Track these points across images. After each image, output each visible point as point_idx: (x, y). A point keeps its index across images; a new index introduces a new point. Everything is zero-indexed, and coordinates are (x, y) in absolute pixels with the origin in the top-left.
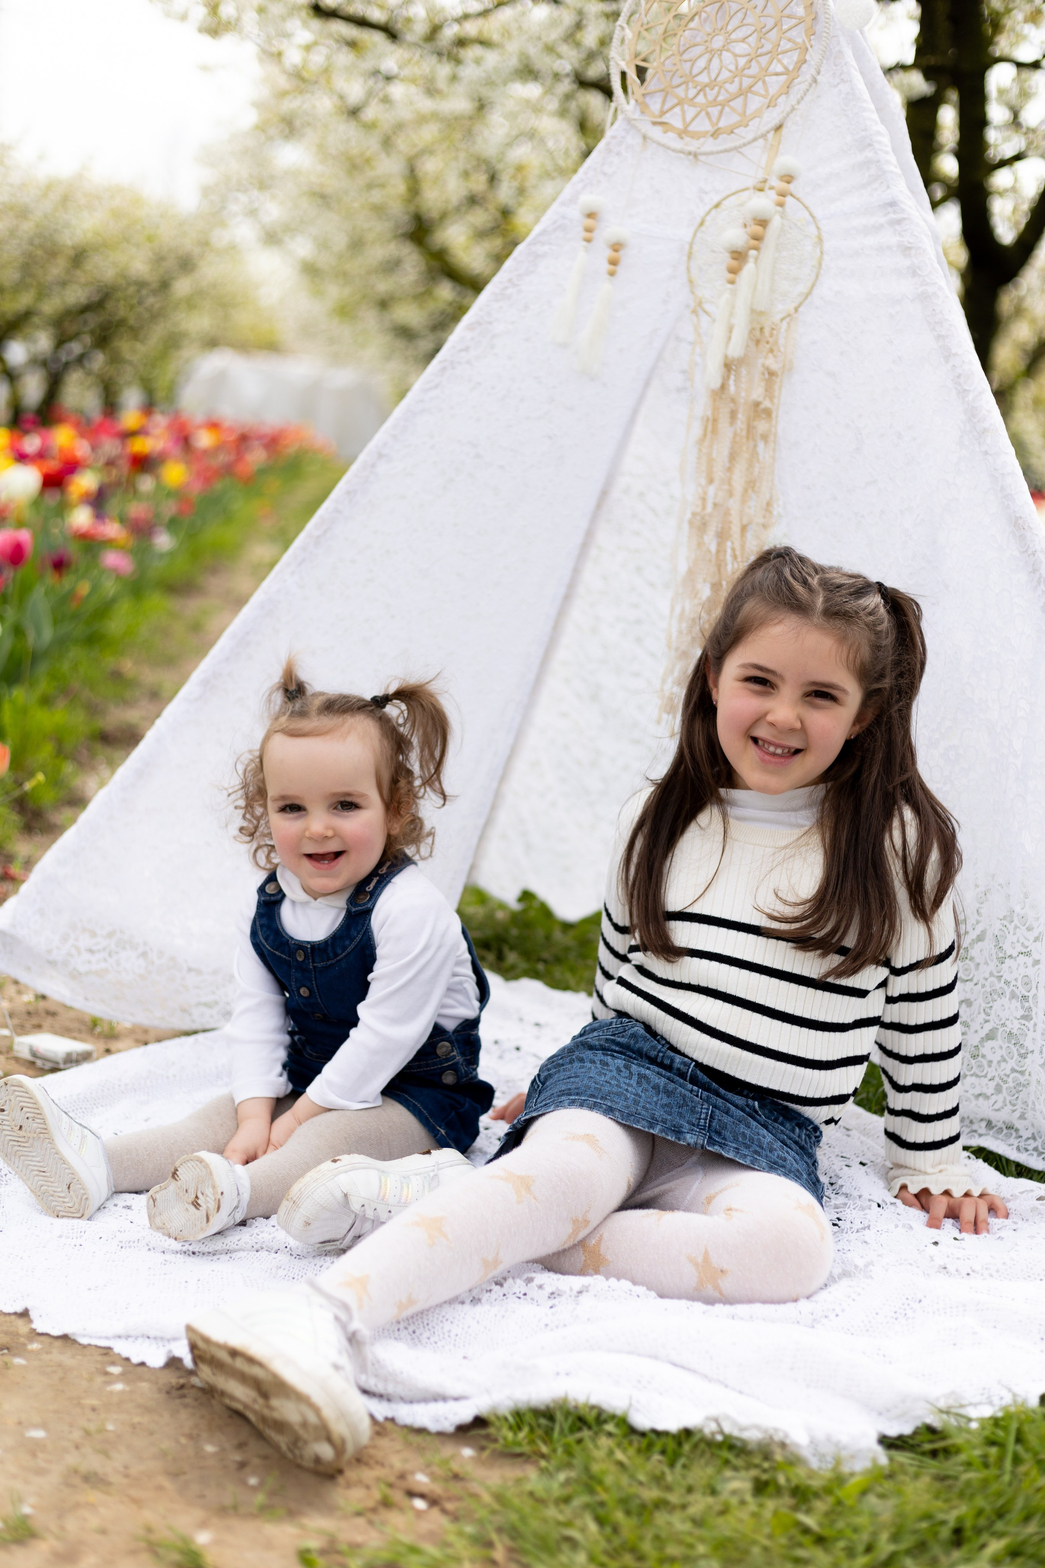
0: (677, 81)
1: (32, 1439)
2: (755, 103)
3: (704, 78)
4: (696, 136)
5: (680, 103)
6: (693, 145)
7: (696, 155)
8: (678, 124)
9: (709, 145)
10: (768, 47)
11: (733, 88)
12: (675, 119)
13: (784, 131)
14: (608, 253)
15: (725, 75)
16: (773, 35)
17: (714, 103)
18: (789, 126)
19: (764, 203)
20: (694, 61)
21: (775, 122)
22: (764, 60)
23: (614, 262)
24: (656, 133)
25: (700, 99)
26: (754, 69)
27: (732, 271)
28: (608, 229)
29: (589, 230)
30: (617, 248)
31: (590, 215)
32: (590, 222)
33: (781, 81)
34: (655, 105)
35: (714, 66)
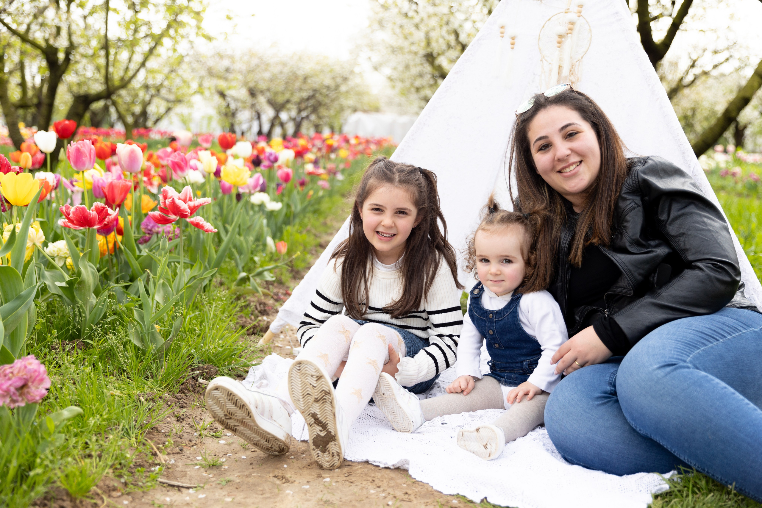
1: (304, 488)
7: (541, 1)
14: (510, 41)
19: (573, 16)
23: (513, 44)
27: (559, 43)
28: (509, 32)
29: (502, 33)
30: (513, 38)
31: (502, 27)
32: (502, 30)
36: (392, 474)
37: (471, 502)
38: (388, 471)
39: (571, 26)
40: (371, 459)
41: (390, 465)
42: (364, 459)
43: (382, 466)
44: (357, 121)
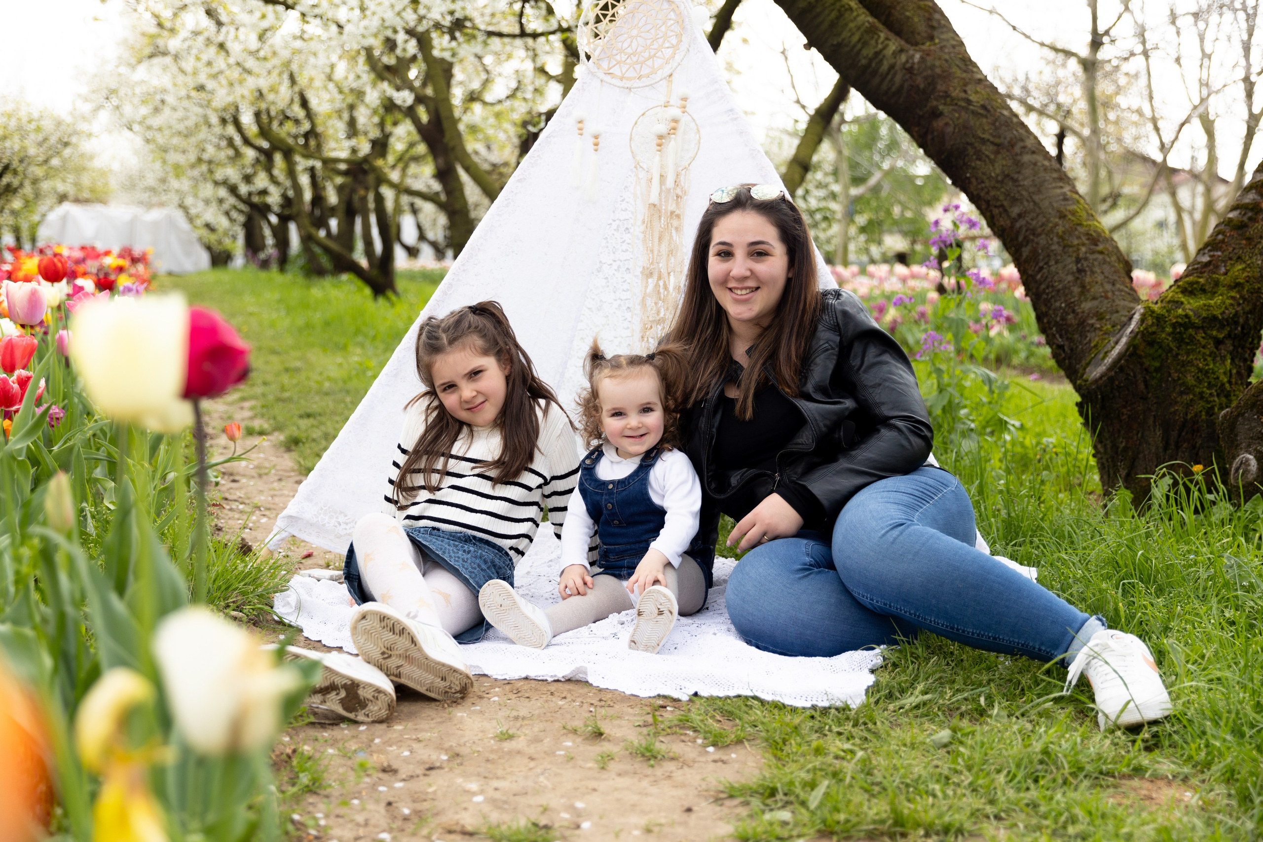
0: (615, 52)
2: (658, 62)
3: (629, 51)
4: (629, 79)
5: (618, 63)
6: (628, 84)
7: (630, 89)
8: (619, 74)
9: (637, 83)
10: (661, 34)
11: (646, 55)
12: (616, 71)
13: (673, 77)
14: (593, 140)
15: (640, 49)
16: (663, 28)
17: (637, 62)
18: (675, 75)
19: (675, 112)
20: (623, 42)
21: (669, 73)
22: (661, 41)
23: (596, 144)
24: (607, 78)
25: (628, 61)
26: (656, 46)
27: (659, 145)
28: (591, 128)
29: (580, 129)
30: (596, 137)
31: (580, 122)
32: (580, 125)
33: (670, 51)
34: (605, 65)
35: (634, 45)
36: (568, 686)
38: (560, 684)
39: (673, 124)
40: (532, 675)
41: (560, 676)
42: (524, 676)
43: (550, 679)
44: (64, 219)
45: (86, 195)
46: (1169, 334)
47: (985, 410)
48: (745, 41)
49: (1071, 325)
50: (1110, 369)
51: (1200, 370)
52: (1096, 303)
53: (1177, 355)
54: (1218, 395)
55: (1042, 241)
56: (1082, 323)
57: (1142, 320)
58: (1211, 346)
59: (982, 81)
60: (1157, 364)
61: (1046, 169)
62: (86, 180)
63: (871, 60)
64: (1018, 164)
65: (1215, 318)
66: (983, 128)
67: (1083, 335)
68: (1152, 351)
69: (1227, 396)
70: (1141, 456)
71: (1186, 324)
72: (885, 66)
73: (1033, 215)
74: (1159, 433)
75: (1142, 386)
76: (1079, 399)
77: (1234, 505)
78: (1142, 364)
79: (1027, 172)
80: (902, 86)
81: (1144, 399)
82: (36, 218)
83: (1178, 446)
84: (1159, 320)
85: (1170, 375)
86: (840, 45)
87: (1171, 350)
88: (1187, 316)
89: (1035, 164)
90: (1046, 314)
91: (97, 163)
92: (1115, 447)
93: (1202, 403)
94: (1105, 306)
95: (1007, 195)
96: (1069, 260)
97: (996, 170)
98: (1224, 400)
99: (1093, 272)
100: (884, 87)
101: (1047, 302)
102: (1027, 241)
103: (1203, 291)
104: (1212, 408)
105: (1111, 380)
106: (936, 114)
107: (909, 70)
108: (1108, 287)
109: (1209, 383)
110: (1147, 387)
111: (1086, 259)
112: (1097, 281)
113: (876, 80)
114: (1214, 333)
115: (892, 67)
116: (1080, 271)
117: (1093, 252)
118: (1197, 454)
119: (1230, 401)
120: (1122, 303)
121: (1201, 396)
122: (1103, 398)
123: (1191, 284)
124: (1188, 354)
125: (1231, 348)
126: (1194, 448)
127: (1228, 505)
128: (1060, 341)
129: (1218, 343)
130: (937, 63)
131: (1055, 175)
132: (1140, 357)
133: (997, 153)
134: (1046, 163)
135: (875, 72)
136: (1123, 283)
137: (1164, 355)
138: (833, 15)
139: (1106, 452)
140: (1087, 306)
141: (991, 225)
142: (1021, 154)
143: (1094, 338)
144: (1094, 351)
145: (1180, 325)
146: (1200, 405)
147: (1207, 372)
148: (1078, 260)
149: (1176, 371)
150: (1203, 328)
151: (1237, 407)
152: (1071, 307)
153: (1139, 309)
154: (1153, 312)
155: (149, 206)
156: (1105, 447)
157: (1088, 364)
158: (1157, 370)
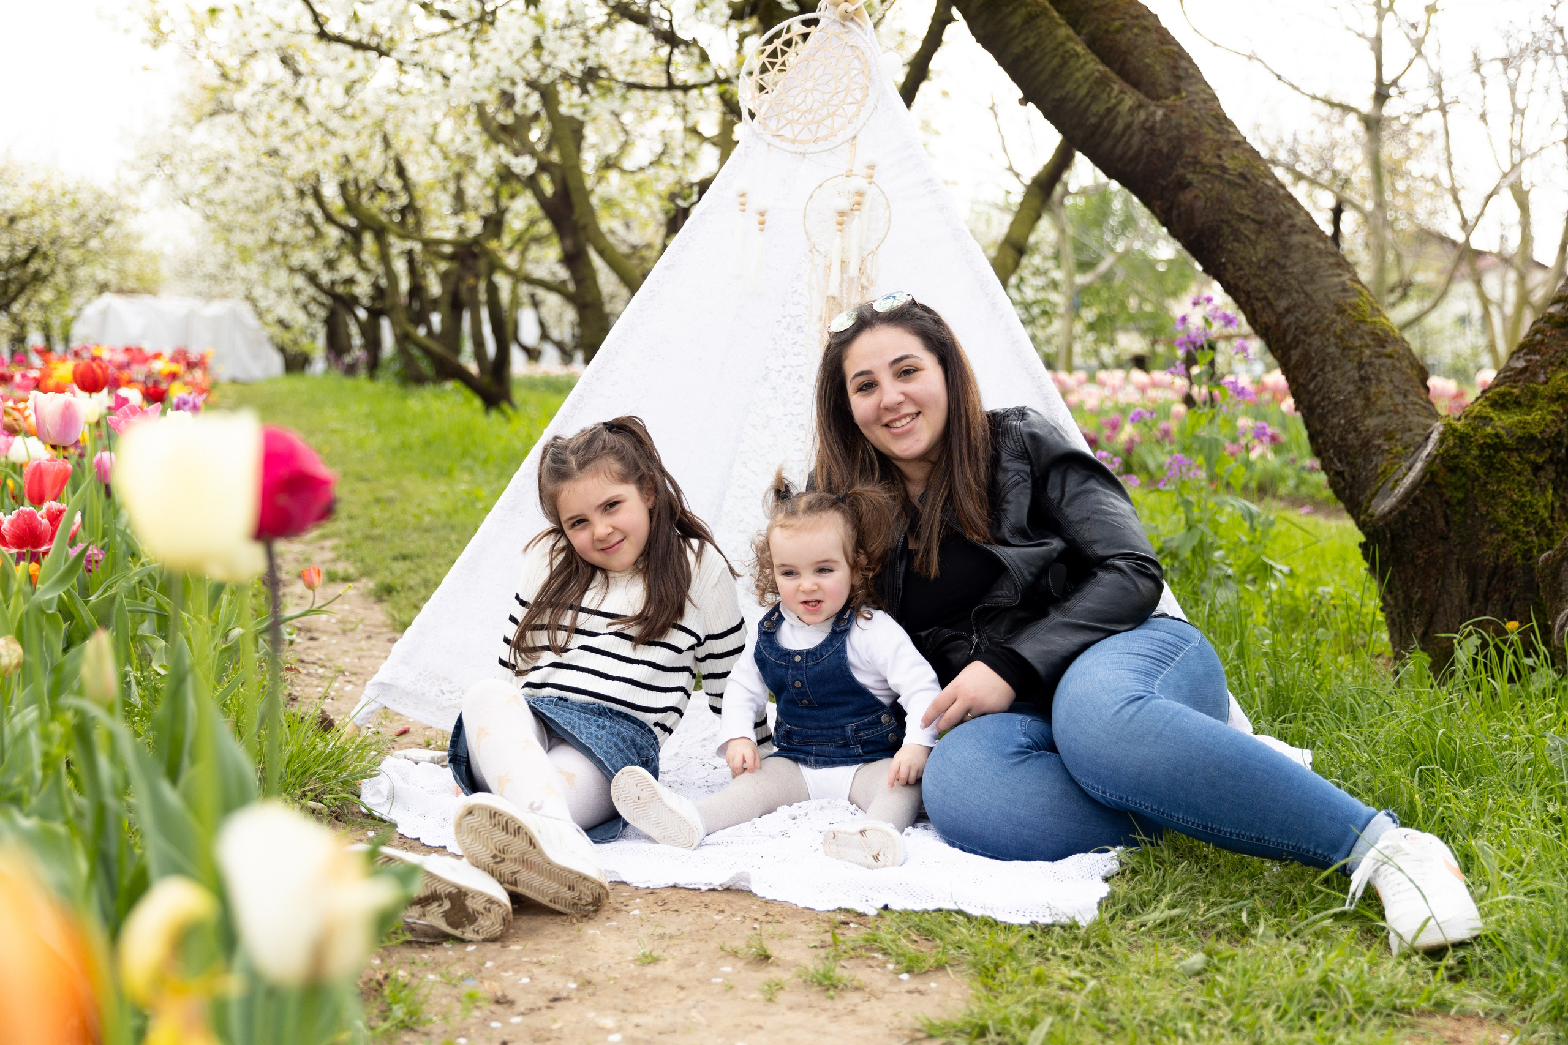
0: (785, 109)
2: (839, 122)
3: (803, 107)
4: (802, 142)
5: (790, 122)
6: (801, 148)
7: (804, 154)
8: (790, 136)
9: (812, 148)
10: (842, 87)
11: (824, 112)
12: (787, 132)
13: (857, 140)
14: (758, 218)
15: (817, 105)
16: (845, 80)
17: (812, 122)
18: (859, 137)
19: (860, 183)
20: (795, 97)
21: (852, 135)
22: (842, 95)
23: (762, 223)
24: (776, 142)
25: (802, 120)
26: (836, 102)
27: (840, 224)
28: (756, 203)
29: (743, 204)
30: (762, 214)
31: (742, 195)
32: (742, 199)
33: (854, 108)
34: (773, 124)
35: (809, 100)
36: (726, 897)
37: (864, 915)
38: (716, 894)
40: (682, 882)
41: (716, 884)
42: (671, 883)
43: (704, 888)
44: (105, 313)
45: (131, 284)
46: (1475, 458)
47: (1244, 553)
48: (945, 94)
49: (1352, 446)
50: (1403, 500)
51: (1515, 503)
52: (1382, 419)
53: (1486, 483)
54: (1537, 534)
55: (1316, 341)
56: (1366, 444)
57: (1442, 441)
58: (1528, 473)
59: (1241, 144)
60: (1460, 495)
61: (1320, 253)
62: (131, 266)
63: (1102, 119)
64: (1286, 247)
65: (1532, 438)
66: (1242, 202)
67: (1367, 459)
68: (1454, 479)
69: (1549, 535)
70: (1441, 609)
71: (1496, 445)
72: (1120, 125)
73: (1304, 309)
74: (1463, 581)
75: (1441, 523)
76: (1363, 539)
77: (1558, 672)
78: (1441, 495)
79: (1297, 256)
80: (1140, 150)
81: (1445, 538)
82: (70, 312)
83: (1487, 598)
84: (1463, 440)
85: (1476, 509)
86: (1063, 100)
87: (1478, 478)
88: (1497, 435)
89: (1307, 246)
90: (1321, 433)
91: (145, 245)
92: (1408, 598)
93: (1517, 544)
94: (1394, 423)
95: (1272, 285)
96: (1349, 366)
97: (1258, 254)
98: (1544, 540)
99: (1379, 381)
100: (1119, 150)
101: (1322, 418)
102: (1297, 342)
103: (1518, 404)
104: (1530, 550)
105: (1403, 515)
106: (1183, 185)
107: (1150, 130)
108: (1399, 399)
109: (1526, 519)
110: (1447, 523)
111: (1371, 364)
112: (1385, 392)
113: (1109, 143)
114: (1532, 456)
115: (1128, 126)
116: (1363, 379)
117: (1380, 356)
118: (1511, 608)
119: (1553, 542)
120: (1416, 419)
121: (1516, 535)
122: (1393, 538)
123: (1503, 395)
124: (1499, 482)
125: (1553, 475)
126: (1507, 599)
127: (1551, 672)
128: (1339, 466)
129: (1537, 468)
130: (1185, 122)
131: (1332, 260)
132: (1439, 486)
133: (1259, 232)
134: (1321, 245)
135: (1107, 133)
136: (1418, 395)
137: (1469, 484)
138: (1055, 62)
139: (1396, 605)
140: (1372, 422)
141: (1252, 321)
142: (1289, 234)
143: (1382, 463)
144: (1382, 479)
145: (1489, 446)
146: (1515, 547)
147: (1523, 505)
148: (1361, 366)
149: (1485, 504)
150: (1517, 450)
151: (1561, 549)
152: (1353, 424)
153: (1438, 428)
154: (1455, 430)
155: (209, 297)
156: (1396, 598)
157: (1374, 495)
158: (1460, 503)
